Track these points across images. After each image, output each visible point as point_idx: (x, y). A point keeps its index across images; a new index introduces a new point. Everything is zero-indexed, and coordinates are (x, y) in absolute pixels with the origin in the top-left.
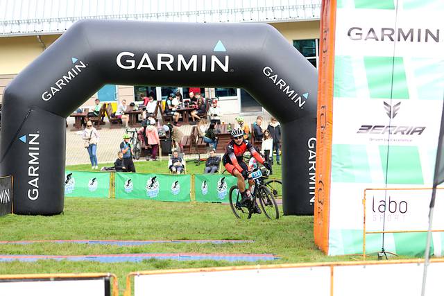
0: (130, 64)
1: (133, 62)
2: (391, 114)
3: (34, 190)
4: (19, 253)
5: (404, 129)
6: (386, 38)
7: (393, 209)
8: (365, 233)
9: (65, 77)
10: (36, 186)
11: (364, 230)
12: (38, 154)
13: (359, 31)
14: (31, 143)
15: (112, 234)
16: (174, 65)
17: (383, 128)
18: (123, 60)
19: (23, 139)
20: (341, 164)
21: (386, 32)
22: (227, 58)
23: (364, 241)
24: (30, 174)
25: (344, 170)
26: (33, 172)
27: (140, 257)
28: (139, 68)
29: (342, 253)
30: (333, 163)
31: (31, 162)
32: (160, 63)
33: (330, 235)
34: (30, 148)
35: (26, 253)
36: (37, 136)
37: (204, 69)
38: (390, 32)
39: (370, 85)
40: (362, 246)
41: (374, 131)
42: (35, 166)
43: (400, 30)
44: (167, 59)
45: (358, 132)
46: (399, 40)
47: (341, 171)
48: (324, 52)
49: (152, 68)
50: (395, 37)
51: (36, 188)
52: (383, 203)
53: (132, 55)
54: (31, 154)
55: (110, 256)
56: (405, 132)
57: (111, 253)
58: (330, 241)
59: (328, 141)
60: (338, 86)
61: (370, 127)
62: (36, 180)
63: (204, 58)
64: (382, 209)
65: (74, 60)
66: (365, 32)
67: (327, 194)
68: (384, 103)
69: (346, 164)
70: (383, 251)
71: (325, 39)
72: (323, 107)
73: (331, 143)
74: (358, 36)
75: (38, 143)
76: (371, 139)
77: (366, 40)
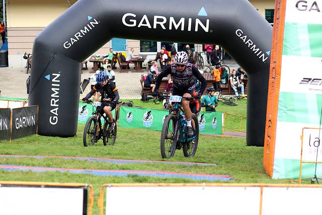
0: (132, 23)
1: (135, 21)
3: (54, 117)
4: (34, 165)
8: (302, 162)
9: (82, 31)
10: (56, 114)
11: (301, 160)
12: (58, 89)
13: (304, 4)
14: (53, 80)
16: (167, 25)
17: (320, 81)
18: (127, 20)
19: (48, 77)
20: (285, 107)
22: (208, 21)
23: (300, 168)
24: (52, 105)
25: (287, 112)
26: (54, 103)
27: (126, 172)
28: (139, 26)
29: (284, 178)
30: (279, 107)
31: (53, 95)
32: (155, 23)
33: (275, 163)
34: (53, 85)
35: (40, 165)
36: (58, 75)
37: (189, 29)
39: (312, 46)
40: (299, 172)
41: (313, 83)
42: (56, 99)
44: (162, 20)
45: (300, 83)
47: (286, 113)
48: (278, 19)
49: (150, 27)
51: (56, 116)
52: (318, 140)
53: (135, 16)
54: (53, 89)
55: (103, 171)
57: (104, 168)
58: (274, 167)
59: (277, 89)
60: (286, 46)
61: (310, 79)
62: (56, 109)
63: (190, 20)
64: (317, 144)
65: (90, 18)
66: (309, 4)
67: (274, 130)
69: (290, 108)
70: (315, 177)
71: (279, 9)
72: (275, 62)
73: (279, 90)
74: (304, 8)
75: (59, 81)
76: (310, 89)
77: (310, 11)
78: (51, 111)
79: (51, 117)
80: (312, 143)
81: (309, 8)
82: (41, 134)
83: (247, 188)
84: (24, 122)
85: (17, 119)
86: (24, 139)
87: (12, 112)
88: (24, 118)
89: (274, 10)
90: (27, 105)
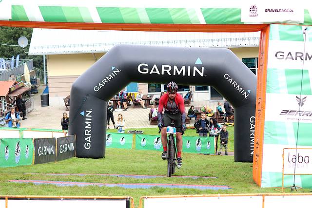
0: (146, 71)
1: (147, 70)
2: (301, 104)
3: (88, 144)
4: (78, 181)
5: (308, 113)
6: (299, 58)
7: (300, 161)
8: (284, 174)
10: (89, 141)
12: (91, 122)
13: (282, 54)
14: (87, 116)
15: (133, 171)
16: (172, 72)
17: (296, 112)
19: (82, 113)
20: (270, 133)
21: (298, 55)
22: (203, 68)
24: (86, 134)
26: (87, 133)
28: (151, 73)
29: (270, 187)
30: (265, 132)
31: (86, 127)
32: (163, 70)
33: (262, 175)
34: (86, 119)
35: (82, 181)
36: (90, 112)
37: (189, 75)
38: (300, 55)
40: (281, 182)
41: (290, 114)
42: (89, 129)
43: (307, 54)
45: (280, 114)
46: (306, 60)
47: (270, 137)
48: (261, 66)
49: (159, 73)
50: (304, 58)
52: (295, 157)
54: (87, 122)
55: (131, 185)
56: (309, 115)
57: (132, 182)
58: (262, 179)
59: (262, 119)
61: (287, 111)
63: (189, 68)
64: (294, 160)
65: (113, 68)
67: (261, 150)
68: (297, 97)
69: (273, 133)
70: (294, 186)
71: (262, 58)
72: (260, 98)
74: (282, 57)
75: (91, 116)
76: (288, 119)
77: (286, 59)
78: (86, 139)
80: (290, 160)
81: (285, 57)
82: (78, 156)
83: (252, 197)
84: (66, 148)
85: (61, 146)
87: (57, 140)
88: (66, 145)
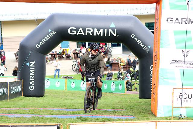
0: (74, 32)
1: (75, 32)
2: (185, 56)
3: (32, 86)
4: (24, 113)
5: (191, 62)
6: (183, 22)
7: (185, 97)
10: (33, 84)
11: (173, 106)
12: (34, 71)
13: (171, 19)
14: (31, 66)
15: (64, 106)
16: (93, 33)
18: (71, 31)
19: (28, 64)
20: (163, 77)
21: (183, 20)
22: (116, 30)
24: (30, 79)
25: (165, 80)
26: (32, 78)
27: (76, 116)
28: (78, 34)
29: (164, 116)
30: (159, 77)
31: (31, 74)
32: (87, 32)
33: (158, 108)
35: (27, 113)
36: (34, 63)
37: (106, 35)
38: (185, 20)
39: (176, 43)
40: (172, 113)
42: (33, 76)
44: (90, 30)
45: (171, 63)
46: (189, 23)
49: (84, 34)
50: (187, 22)
52: (181, 94)
53: (75, 28)
57: (64, 114)
58: (158, 111)
59: (158, 67)
61: (176, 61)
62: (33, 82)
63: (106, 30)
64: (181, 97)
65: (50, 30)
66: (174, 19)
67: (157, 90)
69: (165, 77)
70: (181, 116)
71: (157, 23)
72: (156, 52)
73: (159, 68)
74: (171, 22)
75: (34, 66)
76: (176, 67)
77: (174, 23)
78: (30, 83)
79: (30, 86)
80: (178, 97)
81: (174, 21)
82: (25, 96)
83: (148, 123)
84: (15, 90)
85: (12, 88)
86: (16, 99)
87: (9, 84)
88: (15, 87)
89: (154, 23)
90: (17, 80)
